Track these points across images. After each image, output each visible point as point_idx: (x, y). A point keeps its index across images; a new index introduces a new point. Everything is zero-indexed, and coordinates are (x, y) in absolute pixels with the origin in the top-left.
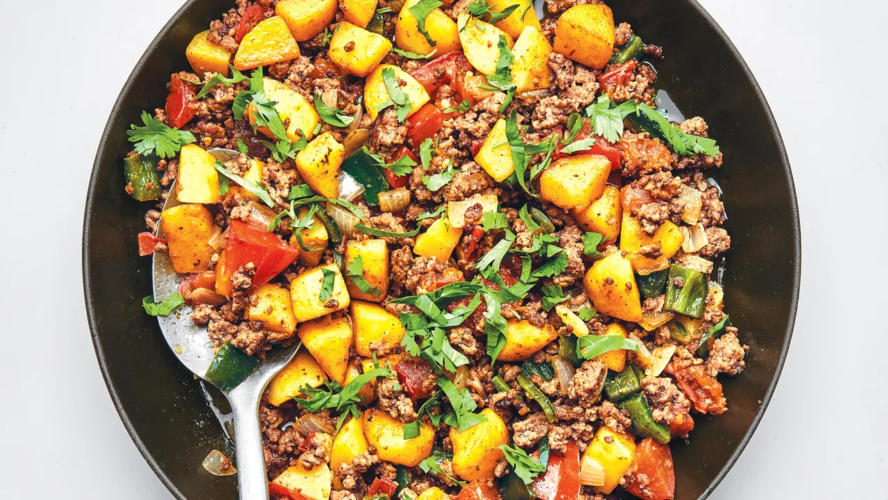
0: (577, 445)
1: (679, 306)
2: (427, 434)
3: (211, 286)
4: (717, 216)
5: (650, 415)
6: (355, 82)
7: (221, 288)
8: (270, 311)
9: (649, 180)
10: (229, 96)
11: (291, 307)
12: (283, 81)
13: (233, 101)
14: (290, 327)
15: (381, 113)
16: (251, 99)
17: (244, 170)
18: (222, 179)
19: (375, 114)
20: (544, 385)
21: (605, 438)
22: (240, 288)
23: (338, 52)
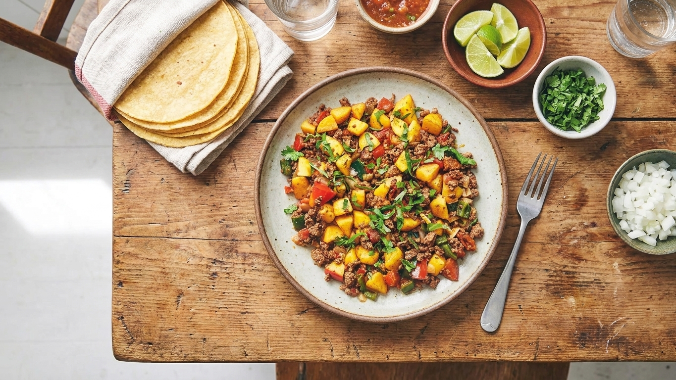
0: (427, 260)
1: (461, 214)
2: (377, 255)
6: (356, 138)
8: (327, 212)
11: (333, 211)
14: (333, 217)
17: (319, 166)
23: (350, 128)
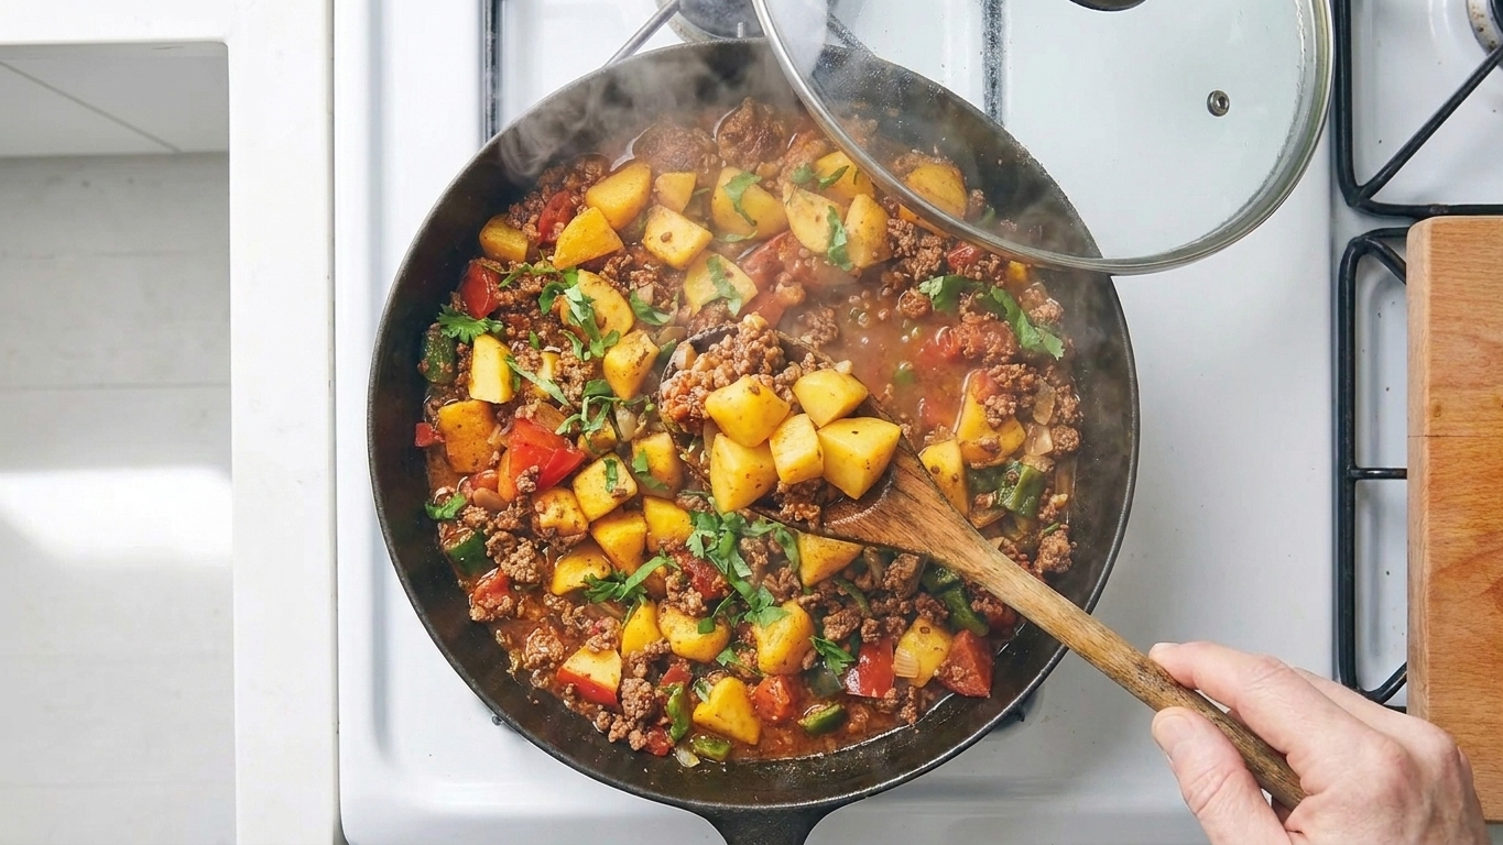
3: (493, 485)
4: (1067, 414)
5: (969, 607)
7: (505, 490)
9: (1002, 371)
10: (535, 287)
12: (597, 273)
13: (541, 293)
15: (704, 307)
16: (562, 293)
18: (514, 374)
19: (697, 308)
20: (859, 583)
21: (921, 629)
22: (524, 493)
